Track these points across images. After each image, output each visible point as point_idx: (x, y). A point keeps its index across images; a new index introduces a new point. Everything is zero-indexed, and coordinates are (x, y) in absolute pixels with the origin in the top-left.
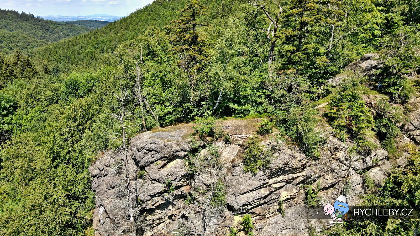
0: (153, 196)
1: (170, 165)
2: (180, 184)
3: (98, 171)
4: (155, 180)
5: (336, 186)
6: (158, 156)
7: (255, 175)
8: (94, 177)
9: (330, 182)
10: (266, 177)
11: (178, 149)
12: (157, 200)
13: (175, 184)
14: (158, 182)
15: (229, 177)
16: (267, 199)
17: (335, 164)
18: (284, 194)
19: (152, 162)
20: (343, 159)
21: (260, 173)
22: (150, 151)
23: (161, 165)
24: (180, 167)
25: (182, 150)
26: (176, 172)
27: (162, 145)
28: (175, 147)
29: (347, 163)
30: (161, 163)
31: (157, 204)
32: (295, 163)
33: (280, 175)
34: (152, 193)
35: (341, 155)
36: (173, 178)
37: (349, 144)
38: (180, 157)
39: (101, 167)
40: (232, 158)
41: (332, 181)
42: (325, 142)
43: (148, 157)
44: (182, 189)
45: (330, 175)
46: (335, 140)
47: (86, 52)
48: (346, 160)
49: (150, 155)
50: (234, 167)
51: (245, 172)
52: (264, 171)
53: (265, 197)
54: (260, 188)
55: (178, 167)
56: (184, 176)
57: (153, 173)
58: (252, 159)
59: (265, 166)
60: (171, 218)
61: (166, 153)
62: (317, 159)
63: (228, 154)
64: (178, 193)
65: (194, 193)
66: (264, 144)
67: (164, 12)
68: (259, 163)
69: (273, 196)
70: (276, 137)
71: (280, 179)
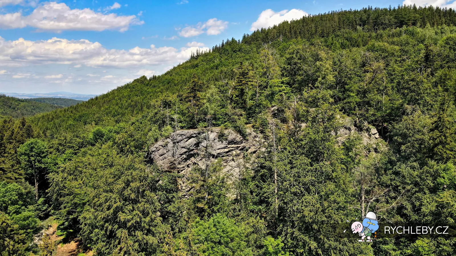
0: (181, 155)
1: (189, 140)
2: (193, 148)
3: (155, 149)
4: (182, 147)
6: (184, 137)
7: (222, 142)
8: (153, 152)
9: (254, 150)
10: (227, 144)
12: (183, 156)
13: (191, 148)
14: (184, 148)
15: (213, 144)
16: (228, 154)
17: (254, 142)
19: (182, 140)
21: (224, 142)
22: (181, 135)
25: (195, 134)
26: (192, 143)
28: (192, 134)
30: (186, 140)
31: (183, 159)
33: (233, 144)
34: (181, 153)
35: (257, 139)
36: (190, 146)
37: (260, 135)
38: (193, 137)
39: (157, 146)
40: (214, 137)
42: (250, 134)
43: (180, 138)
44: (194, 151)
45: (253, 147)
46: (255, 133)
47: (68, 124)
50: (215, 139)
51: (219, 141)
52: (226, 141)
53: (227, 152)
54: (225, 148)
55: (193, 141)
56: (195, 144)
57: (182, 144)
58: (221, 136)
59: (226, 139)
60: (188, 166)
61: (188, 135)
62: (247, 140)
63: (212, 136)
64: (192, 152)
65: (199, 152)
66: (226, 132)
67: (146, 89)
68: (224, 137)
69: (230, 153)
70: (230, 130)
71: (233, 146)
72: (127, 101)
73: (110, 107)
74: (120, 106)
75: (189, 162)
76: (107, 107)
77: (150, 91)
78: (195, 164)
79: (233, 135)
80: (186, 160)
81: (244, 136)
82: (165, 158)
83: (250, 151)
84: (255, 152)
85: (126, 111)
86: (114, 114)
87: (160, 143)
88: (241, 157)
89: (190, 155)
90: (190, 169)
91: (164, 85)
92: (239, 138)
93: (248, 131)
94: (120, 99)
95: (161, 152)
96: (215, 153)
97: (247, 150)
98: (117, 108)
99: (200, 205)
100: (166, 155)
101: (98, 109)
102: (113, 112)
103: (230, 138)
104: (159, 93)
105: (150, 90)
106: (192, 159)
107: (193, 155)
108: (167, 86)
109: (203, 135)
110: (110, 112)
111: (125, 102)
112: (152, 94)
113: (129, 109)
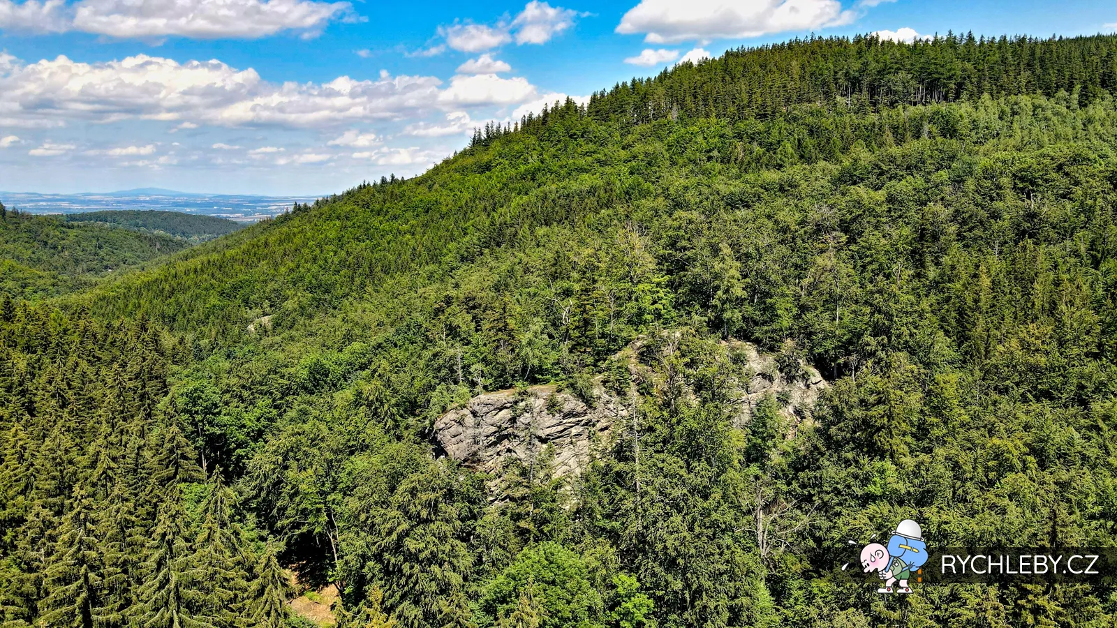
0: (488, 436)
8: (440, 430)
9: (605, 425)
11: (506, 402)
13: (504, 426)
15: (538, 418)
17: (607, 412)
20: (612, 409)
21: (557, 415)
22: (485, 405)
23: (494, 414)
25: (508, 403)
26: (504, 418)
27: (496, 400)
28: (504, 401)
30: (494, 412)
33: (570, 418)
35: (611, 406)
36: (502, 422)
37: (616, 399)
38: (507, 408)
39: (446, 422)
40: (540, 407)
42: (599, 398)
43: (485, 409)
44: (508, 429)
46: (607, 396)
52: (560, 414)
53: (562, 432)
54: (558, 425)
55: (506, 414)
56: (510, 420)
57: (488, 419)
58: (552, 406)
59: (560, 411)
60: (498, 454)
61: (499, 405)
62: (595, 409)
63: (539, 404)
64: (505, 432)
65: (516, 432)
66: (559, 397)
67: (377, 224)
68: (557, 408)
69: (566, 432)
70: (567, 394)
71: (570, 420)
72: (336, 253)
73: (298, 266)
74: (321, 263)
75: (500, 447)
76: (292, 265)
77: (387, 228)
78: (509, 450)
79: (570, 402)
80: (495, 444)
81: (589, 402)
82: (461, 441)
83: (599, 426)
84: (606, 428)
85: (337, 277)
86: (310, 283)
87: (451, 416)
88: (584, 436)
89: (501, 436)
90: (502, 458)
91: (418, 216)
92: (580, 406)
93: (596, 392)
94: (319, 245)
95: (453, 430)
96: (542, 434)
97: (594, 425)
98: (315, 268)
99: (522, 524)
100: (462, 437)
101: (272, 271)
102: (307, 280)
103: (567, 408)
104: (408, 236)
105: (385, 226)
106: (505, 442)
107: (507, 437)
108: (422, 217)
109: (522, 404)
110: (302, 279)
111: (332, 254)
112: (390, 237)
113: (342, 273)
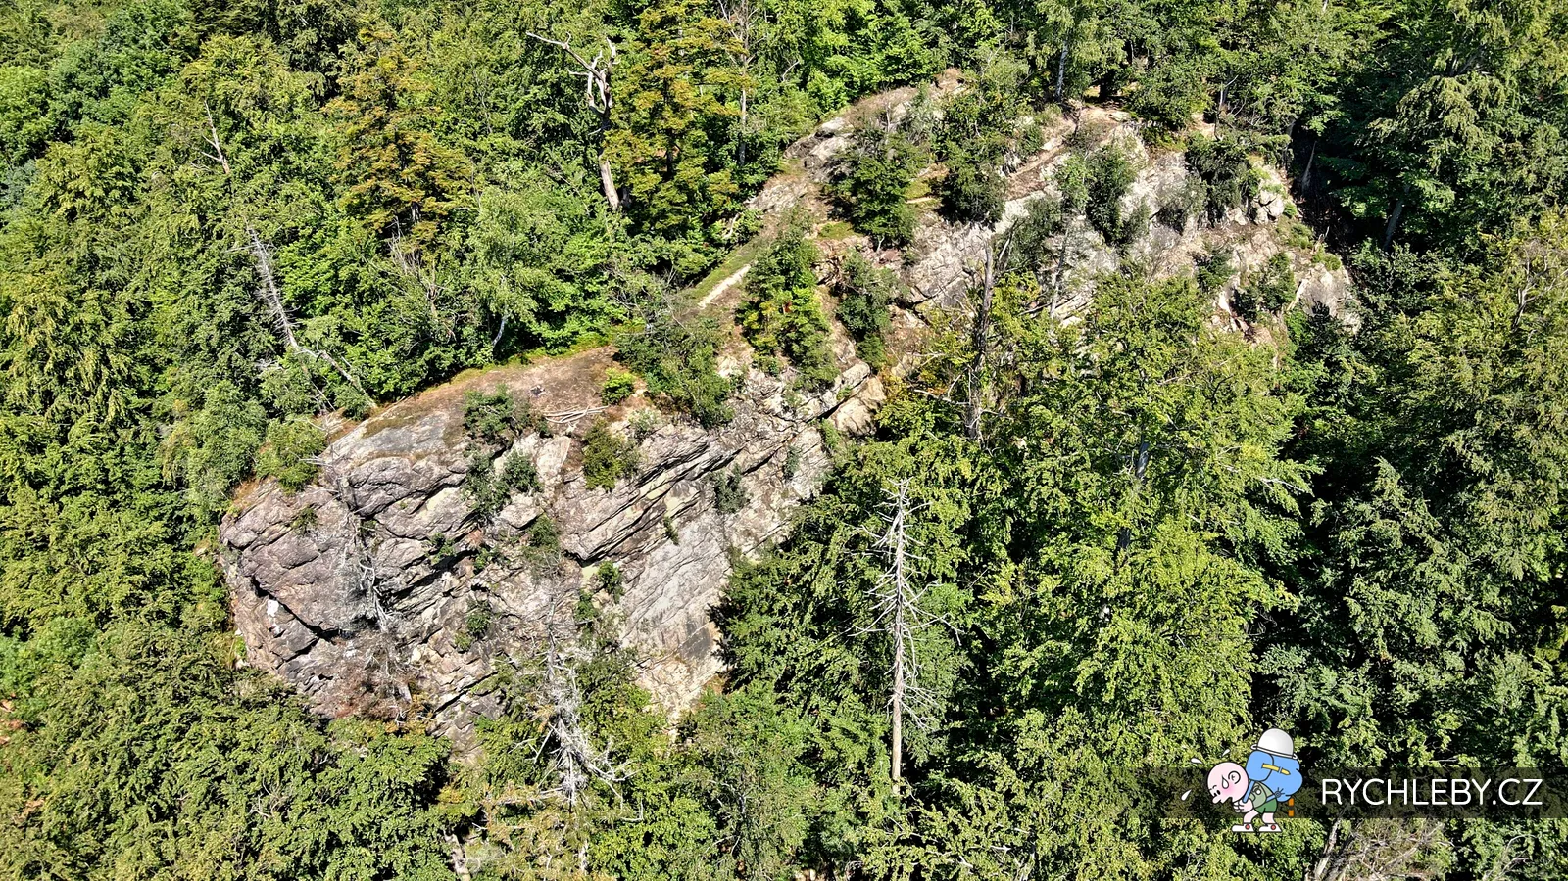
1: (433, 503)
2: (461, 533)
3: (252, 535)
4: (403, 537)
5: (773, 460)
6: (401, 491)
7: (610, 489)
8: (242, 548)
9: (760, 455)
10: (632, 488)
11: (445, 471)
12: (414, 571)
13: (452, 533)
14: (413, 538)
15: (561, 502)
16: (641, 523)
18: (673, 504)
19: (390, 504)
20: (778, 410)
21: (620, 484)
22: (381, 484)
23: (412, 508)
24: (456, 504)
25: (453, 472)
26: (448, 515)
27: (408, 471)
28: (438, 470)
29: (788, 415)
30: (411, 503)
31: (417, 578)
32: (685, 448)
33: (660, 474)
34: (402, 561)
35: (774, 403)
36: (445, 526)
37: (788, 377)
38: (450, 486)
40: (559, 465)
41: (762, 454)
42: (739, 387)
43: (380, 496)
44: (467, 540)
45: (758, 444)
46: (761, 377)
48: (786, 409)
49: (382, 493)
50: (566, 482)
51: (591, 489)
52: (627, 477)
53: (637, 520)
54: (624, 508)
55: (450, 503)
56: (468, 516)
57: (397, 521)
58: (601, 462)
59: (630, 470)
60: (448, 594)
61: (421, 484)
62: (728, 424)
63: (551, 459)
64: (457, 549)
65: (493, 545)
66: (621, 431)
69: (650, 514)
71: (660, 479)
75: (450, 580)
78: (479, 591)
79: (658, 438)
80: (429, 580)
83: (742, 462)
84: (764, 463)
87: (271, 509)
88: (703, 502)
89: (445, 560)
90: (462, 605)
92: (689, 441)
93: (727, 371)
95: (286, 549)
96: (578, 547)
97: (729, 464)
100: (318, 567)
103: (649, 456)
106: (464, 566)
107: (466, 557)
